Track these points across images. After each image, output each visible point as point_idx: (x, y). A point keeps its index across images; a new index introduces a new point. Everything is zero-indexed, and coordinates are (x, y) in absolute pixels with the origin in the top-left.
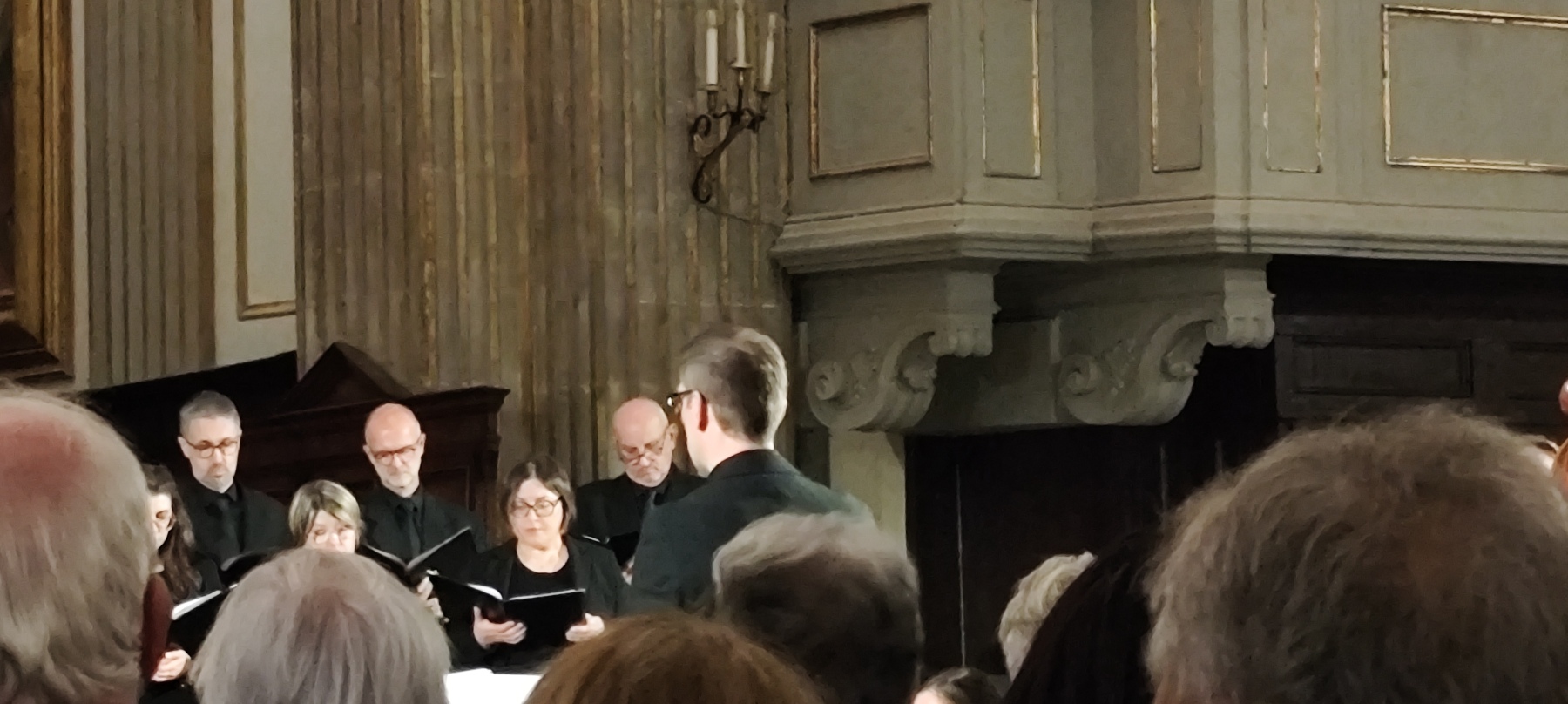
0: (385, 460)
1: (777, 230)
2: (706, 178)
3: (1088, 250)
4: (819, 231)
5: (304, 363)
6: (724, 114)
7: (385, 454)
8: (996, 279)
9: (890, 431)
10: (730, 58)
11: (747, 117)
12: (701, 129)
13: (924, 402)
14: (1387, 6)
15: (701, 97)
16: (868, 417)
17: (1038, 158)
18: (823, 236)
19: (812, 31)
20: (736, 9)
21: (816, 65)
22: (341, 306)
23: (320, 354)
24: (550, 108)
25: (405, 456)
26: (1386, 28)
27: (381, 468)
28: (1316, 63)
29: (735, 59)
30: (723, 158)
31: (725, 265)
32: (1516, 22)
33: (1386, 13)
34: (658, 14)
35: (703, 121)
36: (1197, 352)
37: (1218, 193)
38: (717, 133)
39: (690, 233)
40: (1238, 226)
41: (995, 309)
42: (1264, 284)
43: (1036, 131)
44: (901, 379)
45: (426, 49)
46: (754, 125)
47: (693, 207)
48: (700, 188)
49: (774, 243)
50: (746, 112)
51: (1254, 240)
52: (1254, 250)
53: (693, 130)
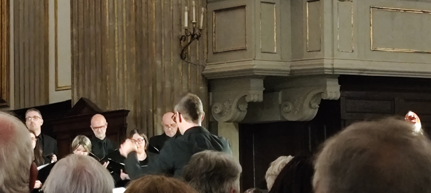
0: (96, 130)
1: (204, 67)
2: (184, 53)
3: (289, 73)
4: (215, 67)
5: (73, 102)
6: (189, 35)
7: (96, 128)
8: (264, 81)
9: (235, 122)
10: (191, 20)
11: (196, 36)
12: (183, 39)
13: (244, 114)
14: (371, 7)
15: (183, 31)
16: (228, 118)
17: (275, 48)
18: (216, 69)
19: (214, 12)
20: (193, 6)
21: (215, 22)
22: (84, 87)
23: (78, 101)
24: (142, 32)
25: (102, 129)
26: (371, 13)
27: (95, 132)
28: (352, 22)
29: (193, 20)
30: (189, 47)
31: (190, 77)
32: (407, 11)
33: (371, 9)
34: (171, 8)
35: (184, 37)
36: (319, 101)
37: (325, 57)
38: (188, 40)
39: (180, 68)
40: (330, 67)
41: (264, 89)
42: (337, 83)
43: (275, 41)
44: (238, 107)
45: (107, 16)
46: (198, 38)
47: (181, 61)
48: (183, 56)
49: (203, 71)
50: (196, 35)
51: (335, 70)
52: (335, 73)
53: (181, 39)
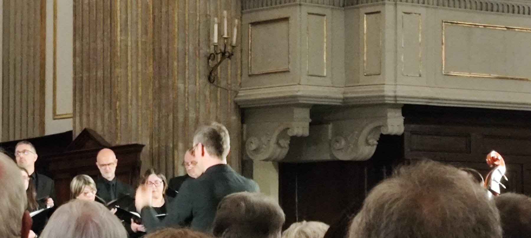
1: (237, 92)
2: (213, 75)
3: (341, 101)
4: (252, 93)
5: (75, 134)
6: (219, 53)
7: (103, 165)
8: (310, 110)
9: (273, 161)
10: (222, 34)
11: (227, 54)
12: (211, 58)
13: (285, 151)
14: (444, 21)
15: (212, 47)
16: (266, 156)
17: (325, 70)
18: (253, 95)
19: (250, 25)
20: (224, 17)
21: (251, 37)
22: (88, 115)
23: (80, 132)
24: (161, 48)
25: (110, 166)
26: (444, 28)
27: (102, 170)
28: (420, 40)
29: (224, 35)
30: (219, 68)
31: (219, 104)
32: (487, 27)
33: (444, 23)
34: (198, 19)
35: (212, 55)
36: (378, 137)
37: (385, 83)
38: (217, 58)
39: (207, 93)
40: (392, 94)
41: (310, 120)
42: (401, 114)
43: (325, 61)
44: (278, 143)
45: (119, 29)
46: (229, 57)
47: (208, 85)
48: (211, 78)
49: (235, 97)
50: (227, 53)
51: (398, 99)
52: (398, 102)
53: (209, 58)
